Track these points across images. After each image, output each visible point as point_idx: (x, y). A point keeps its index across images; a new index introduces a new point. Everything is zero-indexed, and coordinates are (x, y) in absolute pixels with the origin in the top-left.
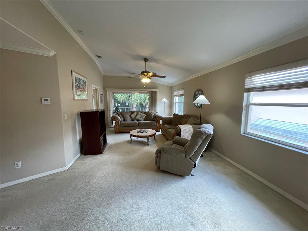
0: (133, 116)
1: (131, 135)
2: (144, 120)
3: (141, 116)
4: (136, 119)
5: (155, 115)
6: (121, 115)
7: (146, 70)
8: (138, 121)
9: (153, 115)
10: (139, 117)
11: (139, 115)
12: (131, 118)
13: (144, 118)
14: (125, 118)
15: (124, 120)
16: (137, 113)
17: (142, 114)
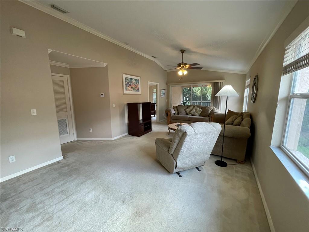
0: (188, 110)
1: (170, 128)
2: (199, 116)
3: (196, 111)
4: (191, 114)
5: (212, 110)
6: (176, 108)
7: (182, 62)
8: (193, 115)
9: (210, 111)
10: (194, 112)
11: (194, 110)
12: (186, 112)
13: (200, 113)
14: (179, 112)
15: (178, 114)
16: (194, 108)
17: (198, 109)
